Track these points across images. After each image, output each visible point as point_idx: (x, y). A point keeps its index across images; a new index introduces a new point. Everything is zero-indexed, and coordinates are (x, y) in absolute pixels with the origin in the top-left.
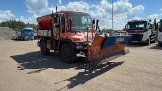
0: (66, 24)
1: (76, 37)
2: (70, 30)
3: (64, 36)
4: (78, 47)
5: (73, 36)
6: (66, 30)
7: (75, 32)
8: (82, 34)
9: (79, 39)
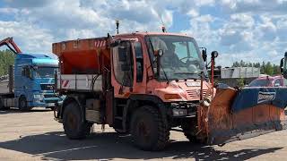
0: (147, 62)
1: (170, 90)
2: (156, 77)
3: (141, 89)
4: (176, 113)
5: (163, 90)
6: (145, 75)
7: (168, 81)
8: (181, 83)
9: (177, 96)
